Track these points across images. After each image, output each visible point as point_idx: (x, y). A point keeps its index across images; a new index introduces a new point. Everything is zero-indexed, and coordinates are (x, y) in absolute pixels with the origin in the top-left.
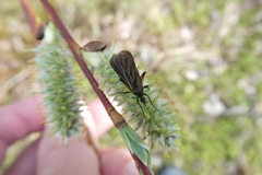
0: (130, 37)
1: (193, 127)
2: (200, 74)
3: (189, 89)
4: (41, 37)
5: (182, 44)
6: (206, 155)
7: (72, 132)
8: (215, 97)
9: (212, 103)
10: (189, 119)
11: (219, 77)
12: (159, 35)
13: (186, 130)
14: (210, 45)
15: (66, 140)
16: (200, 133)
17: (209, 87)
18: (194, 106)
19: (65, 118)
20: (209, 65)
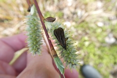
0: (72, 5)
1: (99, 48)
2: (105, 24)
3: (99, 31)
4: (29, 11)
5: (97, 9)
6: (105, 61)
7: (37, 53)
8: (111, 35)
9: (109, 38)
10: (98, 45)
11: (114, 26)
12: (86, 4)
13: (96, 49)
14: (111, 10)
15: (35, 55)
16: (102, 51)
17: (109, 30)
18: (100, 39)
19: (35, 47)
20: (109, 20)
